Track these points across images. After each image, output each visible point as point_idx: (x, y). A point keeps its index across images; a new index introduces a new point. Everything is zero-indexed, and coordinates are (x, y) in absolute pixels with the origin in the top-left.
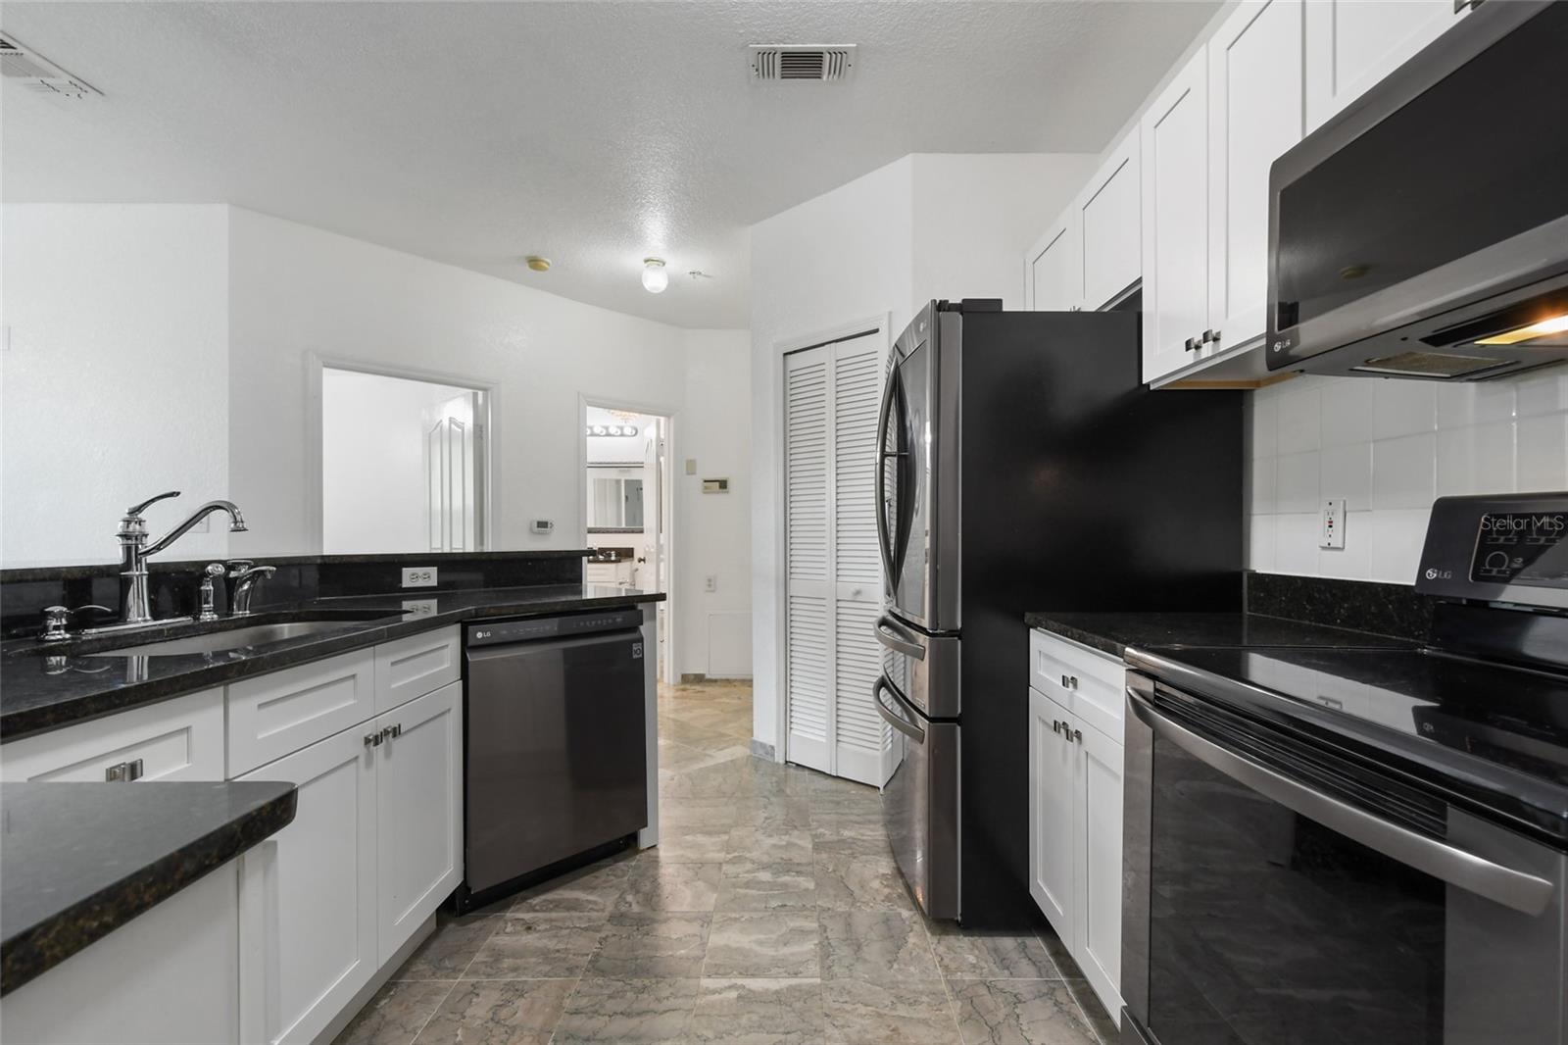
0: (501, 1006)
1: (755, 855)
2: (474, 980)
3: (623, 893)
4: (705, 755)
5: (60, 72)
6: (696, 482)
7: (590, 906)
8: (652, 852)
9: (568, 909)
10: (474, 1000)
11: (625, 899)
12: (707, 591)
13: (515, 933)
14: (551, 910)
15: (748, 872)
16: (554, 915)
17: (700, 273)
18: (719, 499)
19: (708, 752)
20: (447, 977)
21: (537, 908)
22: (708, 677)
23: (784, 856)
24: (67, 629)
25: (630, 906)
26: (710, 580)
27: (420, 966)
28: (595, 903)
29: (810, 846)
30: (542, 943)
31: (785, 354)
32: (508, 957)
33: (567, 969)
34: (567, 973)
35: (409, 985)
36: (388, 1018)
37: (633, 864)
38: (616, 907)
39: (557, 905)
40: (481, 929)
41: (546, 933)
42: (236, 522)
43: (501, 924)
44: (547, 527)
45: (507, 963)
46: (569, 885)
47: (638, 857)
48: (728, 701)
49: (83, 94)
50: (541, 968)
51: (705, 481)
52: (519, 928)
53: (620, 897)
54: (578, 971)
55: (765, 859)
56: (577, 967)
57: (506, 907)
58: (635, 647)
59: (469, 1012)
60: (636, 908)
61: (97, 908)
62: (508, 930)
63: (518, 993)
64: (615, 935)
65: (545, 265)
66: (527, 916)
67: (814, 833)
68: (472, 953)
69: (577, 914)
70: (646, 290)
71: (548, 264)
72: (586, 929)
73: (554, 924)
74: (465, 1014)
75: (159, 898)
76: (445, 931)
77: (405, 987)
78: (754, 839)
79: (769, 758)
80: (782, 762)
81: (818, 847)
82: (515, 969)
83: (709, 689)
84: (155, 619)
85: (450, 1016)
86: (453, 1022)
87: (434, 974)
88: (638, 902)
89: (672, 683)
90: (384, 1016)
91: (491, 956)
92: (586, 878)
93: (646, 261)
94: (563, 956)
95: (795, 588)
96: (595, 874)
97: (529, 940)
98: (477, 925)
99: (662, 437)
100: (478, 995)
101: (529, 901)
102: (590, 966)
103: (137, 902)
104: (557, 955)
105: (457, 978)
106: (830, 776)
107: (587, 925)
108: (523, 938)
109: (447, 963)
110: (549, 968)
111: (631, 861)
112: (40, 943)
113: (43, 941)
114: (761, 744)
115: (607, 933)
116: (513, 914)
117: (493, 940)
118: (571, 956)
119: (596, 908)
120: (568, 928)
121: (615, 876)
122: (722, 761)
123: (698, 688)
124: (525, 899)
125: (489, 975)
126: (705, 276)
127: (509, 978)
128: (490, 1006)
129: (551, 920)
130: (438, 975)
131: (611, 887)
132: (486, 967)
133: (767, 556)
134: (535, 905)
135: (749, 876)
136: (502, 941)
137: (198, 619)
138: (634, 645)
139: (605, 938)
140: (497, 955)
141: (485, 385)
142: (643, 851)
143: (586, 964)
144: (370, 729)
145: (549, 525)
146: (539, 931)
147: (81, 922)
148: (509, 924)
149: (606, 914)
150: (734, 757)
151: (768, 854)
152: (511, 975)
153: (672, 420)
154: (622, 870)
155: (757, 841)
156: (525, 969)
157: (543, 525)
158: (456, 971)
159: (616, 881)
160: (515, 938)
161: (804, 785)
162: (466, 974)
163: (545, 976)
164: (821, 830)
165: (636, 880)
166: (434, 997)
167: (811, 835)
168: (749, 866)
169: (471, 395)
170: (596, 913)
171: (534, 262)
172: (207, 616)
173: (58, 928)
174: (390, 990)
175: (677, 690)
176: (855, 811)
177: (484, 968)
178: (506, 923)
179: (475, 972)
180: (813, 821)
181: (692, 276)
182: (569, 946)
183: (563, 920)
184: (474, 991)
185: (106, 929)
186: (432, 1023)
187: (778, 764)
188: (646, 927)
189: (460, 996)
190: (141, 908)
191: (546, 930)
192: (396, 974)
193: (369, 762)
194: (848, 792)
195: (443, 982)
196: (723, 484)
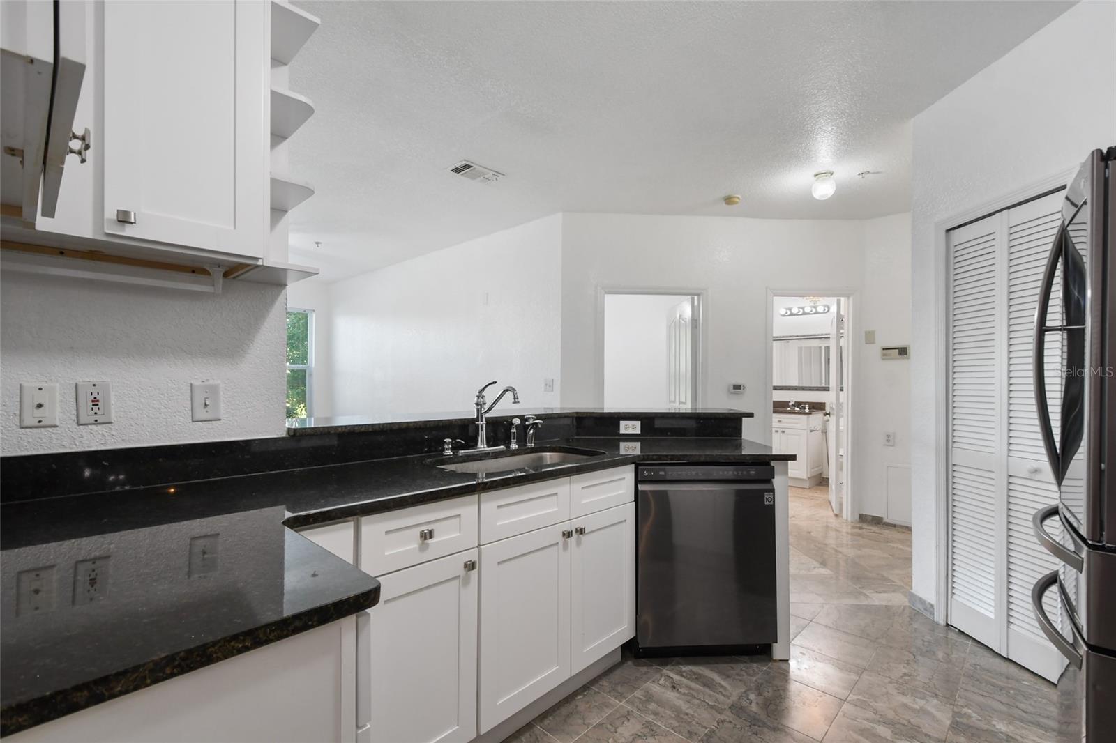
0: (639, 736)
1: (881, 706)
2: (629, 708)
3: (748, 690)
4: (861, 593)
5: (488, 171)
6: (875, 350)
7: (721, 690)
8: (783, 665)
9: (705, 685)
10: (625, 723)
11: (748, 695)
12: (884, 445)
13: (663, 686)
14: (692, 680)
15: (867, 720)
16: (693, 685)
17: (869, 172)
18: (898, 364)
19: (865, 592)
20: (616, 698)
21: (684, 674)
22: (886, 520)
23: (912, 720)
24: (452, 449)
25: (751, 704)
26: (888, 436)
27: (604, 683)
28: (725, 688)
29: (948, 722)
30: (680, 703)
31: (948, 231)
32: (654, 702)
33: (689, 731)
34: (688, 735)
35: (596, 692)
36: (579, 709)
37: (765, 668)
38: (739, 699)
39: (698, 678)
40: (645, 674)
41: (683, 697)
42: (515, 398)
43: (658, 676)
44: (740, 389)
45: (652, 706)
46: (712, 666)
47: (770, 664)
48: (901, 547)
49: (498, 178)
50: (671, 721)
51: (884, 349)
52: (667, 684)
53: (745, 692)
54: (695, 737)
55: (890, 715)
56: (696, 734)
57: (664, 664)
58: (767, 495)
59: (620, 730)
60: (754, 708)
61: (242, 638)
62: (661, 682)
63: (652, 732)
64: (730, 722)
65: (737, 200)
66: (676, 677)
67: (956, 710)
68: (635, 688)
69: (707, 690)
70: (815, 199)
71: (739, 198)
72: (712, 707)
73: (691, 691)
74: (618, 730)
75: (279, 638)
76: (625, 665)
77: (593, 693)
78: (884, 690)
79: (928, 615)
80: (942, 623)
81: (956, 727)
82: (656, 714)
83: (887, 533)
84: (489, 447)
85: (609, 726)
86: (609, 731)
87: (610, 692)
88: (757, 703)
89: (849, 519)
90: (577, 706)
91: (645, 697)
92: (725, 665)
93: (816, 175)
94: (689, 720)
95: (957, 457)
96: (732, 665)
97: (671, 696)
98: (644, 669)
99: (842, 313)
100: (629, 720)
101: (681, 667)
102: (705, 738)
103: (265, 638)
104: (686, 717)
105: (621, 702)
106: (999, 655)
107: (713, 704)
108: (668, 693)
109: (619, 688)
110: (677, 724)
111: (764, 666)
112: (210, 650)
113: (213, 649)
114: (920, 599)
115: (726, 718)
116: (668, 672)
117: (649, 684)
118: (694, 723)
119: (724, 693)
120: (699, 699)
121: (746, 672)
122: (877, 603)
123: (875, 529)
124: (679, 664)
125: (639, 710)
126: (874, 173)
127: (650, 718)
128: (633, 732)
129: (690, 688)
130: (612, 694)
131: (740, 681)
132: (640, 703)
133: (928, 425)
134: (684, 671)
135: (867, 725)
136: (655, 689)
137: (509, 447)
138: (766, 494)
139: (723, 721)
140: (649, 698)
141: (699, 292)
142: (775, 661)
143: (703, 735)
144: (566, 527)
145: (742, 387)
146: (680, 693)
147: (232, 643)
148: (663, 678)
149: (730, 702)
150: (889, 604)
151: (895, 712)
152: (652, 716)
153: (851, 299)
154: (754, 671)
155: (887, 693)
156: (662, 716)
157: (737, 387)
158: (621, 696)
159: (746, 677)
160: (663, 690)
161: (963, 655)
162: (627, 702)
163: (672, 729)
164: (965, 710)
165: (762, 684)
166: (605, 708)
167: (954, 712)
168: (870, 715)
169: (690, 300)
170: (722, 697)
171: (729, 200)
172: (514, 446)
173: (220, 644)
174: (585, 691)
175: (854, 527)
176: (1022, 706)
177: (638, 703)
178: (661, 677)
179: (632, 703)
180: (960, 697)
181: (860, 176)
182: (696, 714)
183: (698, 691)
184: (627, 716)
185: (246, 649)
186: (600, 725)
187: (937, 624)
188: (756, 727)
189: (618, 715)
190: (268, 641)
191: (684, 694)
192: (590, 682)
193: (566, 546)
194: (1018, 681)
195: (613, 701)
196: (903, 351)
